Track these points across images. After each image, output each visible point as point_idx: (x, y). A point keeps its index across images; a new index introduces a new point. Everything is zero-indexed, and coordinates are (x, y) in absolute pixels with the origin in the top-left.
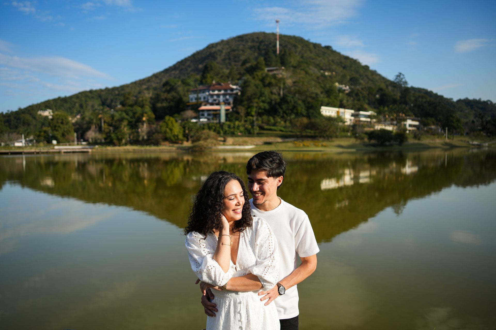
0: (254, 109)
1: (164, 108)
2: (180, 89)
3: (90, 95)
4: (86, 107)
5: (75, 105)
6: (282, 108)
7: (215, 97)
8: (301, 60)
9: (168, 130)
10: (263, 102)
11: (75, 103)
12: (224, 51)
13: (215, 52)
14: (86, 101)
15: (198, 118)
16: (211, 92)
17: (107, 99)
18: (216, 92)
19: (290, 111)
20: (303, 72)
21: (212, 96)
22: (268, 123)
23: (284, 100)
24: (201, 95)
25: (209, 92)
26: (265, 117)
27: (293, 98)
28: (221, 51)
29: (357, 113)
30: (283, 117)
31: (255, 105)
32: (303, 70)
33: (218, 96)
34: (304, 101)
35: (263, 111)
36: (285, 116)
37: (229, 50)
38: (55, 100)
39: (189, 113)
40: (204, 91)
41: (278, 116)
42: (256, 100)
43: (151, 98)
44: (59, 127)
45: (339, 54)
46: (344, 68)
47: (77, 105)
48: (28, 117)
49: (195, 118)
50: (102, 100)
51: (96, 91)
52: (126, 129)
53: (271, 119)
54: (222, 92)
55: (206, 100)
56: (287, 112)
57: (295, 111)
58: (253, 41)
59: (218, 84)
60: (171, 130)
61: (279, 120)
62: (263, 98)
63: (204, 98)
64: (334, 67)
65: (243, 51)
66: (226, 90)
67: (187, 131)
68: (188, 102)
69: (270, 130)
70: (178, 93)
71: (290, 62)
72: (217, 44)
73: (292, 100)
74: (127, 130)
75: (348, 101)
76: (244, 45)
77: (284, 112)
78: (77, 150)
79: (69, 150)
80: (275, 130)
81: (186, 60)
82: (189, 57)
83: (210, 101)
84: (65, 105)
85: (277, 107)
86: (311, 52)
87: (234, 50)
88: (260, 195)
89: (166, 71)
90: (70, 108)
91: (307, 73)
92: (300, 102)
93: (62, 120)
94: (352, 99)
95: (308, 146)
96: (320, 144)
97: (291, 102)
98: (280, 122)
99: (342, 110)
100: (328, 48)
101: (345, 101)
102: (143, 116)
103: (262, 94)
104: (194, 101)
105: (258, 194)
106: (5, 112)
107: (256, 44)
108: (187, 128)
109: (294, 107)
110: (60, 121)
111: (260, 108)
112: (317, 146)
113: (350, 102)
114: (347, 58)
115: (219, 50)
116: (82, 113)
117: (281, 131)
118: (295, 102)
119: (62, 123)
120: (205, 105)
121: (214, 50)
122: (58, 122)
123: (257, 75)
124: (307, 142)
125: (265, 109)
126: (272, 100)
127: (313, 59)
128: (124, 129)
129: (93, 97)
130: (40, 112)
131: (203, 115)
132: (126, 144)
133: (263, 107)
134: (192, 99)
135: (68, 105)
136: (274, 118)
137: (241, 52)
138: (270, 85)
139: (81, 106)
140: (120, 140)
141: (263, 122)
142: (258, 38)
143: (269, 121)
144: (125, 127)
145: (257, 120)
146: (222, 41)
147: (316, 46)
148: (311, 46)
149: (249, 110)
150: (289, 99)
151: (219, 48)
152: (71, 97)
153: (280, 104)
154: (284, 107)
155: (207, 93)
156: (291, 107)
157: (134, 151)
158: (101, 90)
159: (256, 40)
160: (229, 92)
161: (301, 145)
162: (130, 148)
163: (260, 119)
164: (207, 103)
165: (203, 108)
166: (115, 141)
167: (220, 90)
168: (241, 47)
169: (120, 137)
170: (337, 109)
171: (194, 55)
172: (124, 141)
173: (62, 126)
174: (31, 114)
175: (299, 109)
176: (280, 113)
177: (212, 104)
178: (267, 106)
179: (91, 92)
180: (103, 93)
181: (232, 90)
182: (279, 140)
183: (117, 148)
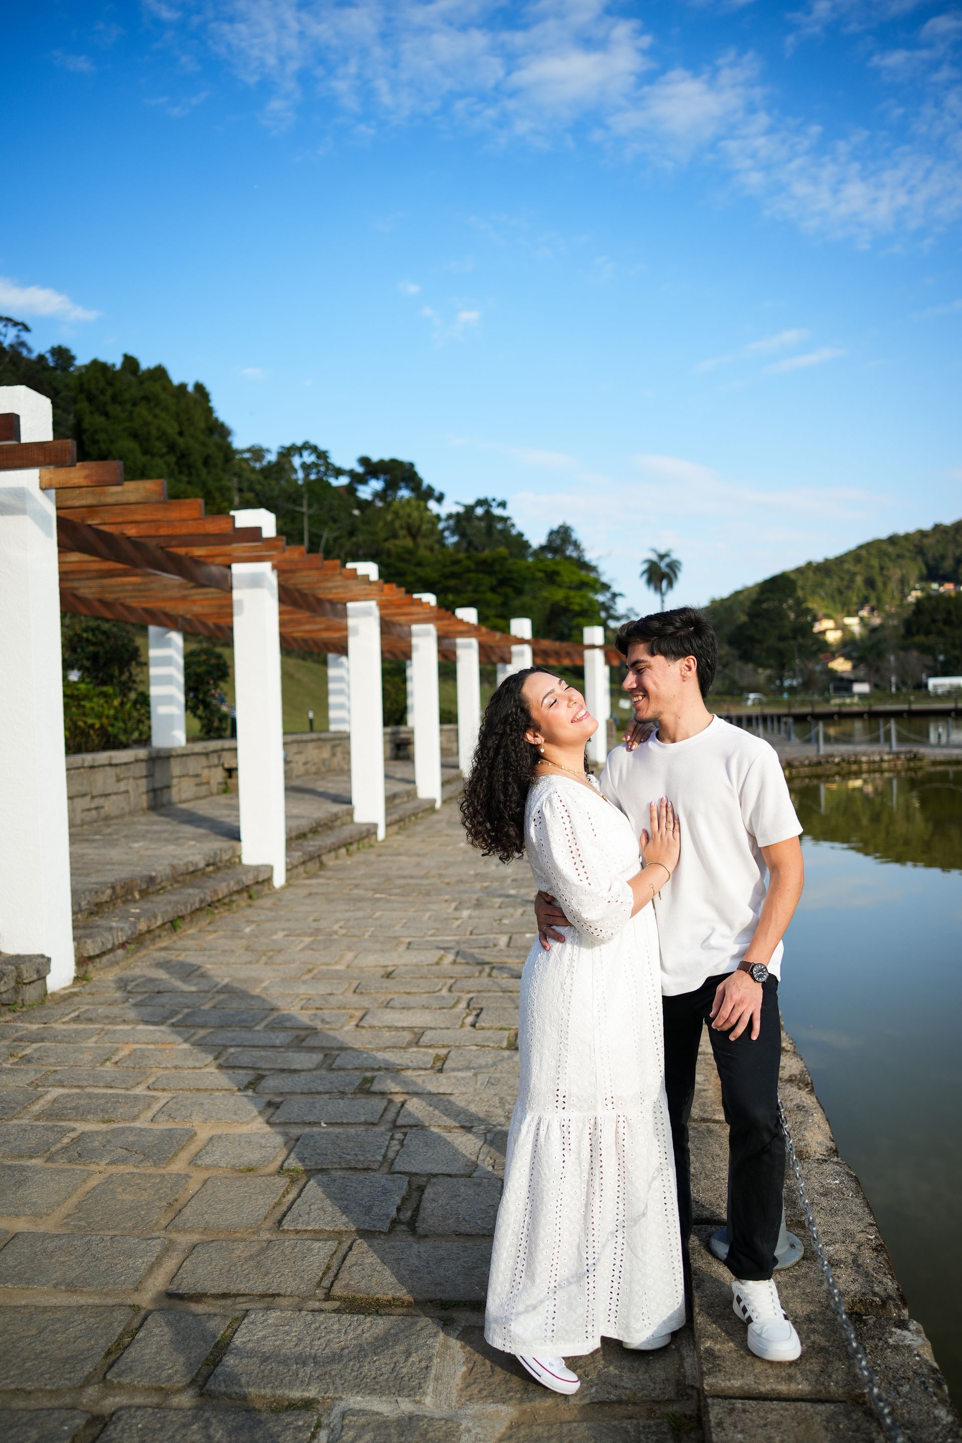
3: (890, 549)
4: (885, 584)
5: (852, 580)
11: (854, 574)
17: (943, 558)
47: (859, 580)
50: (927, 564)
51: (907, 537)
84: (827, 581)
88: (640, 698)
90: (840, 592)
105: (637, 696)
116: (873, 602)
129: (900, 556)
135: (833, 583)
139: (870, 583)
158: (922, 534)
179: (893, 540)
180: (926, 541)
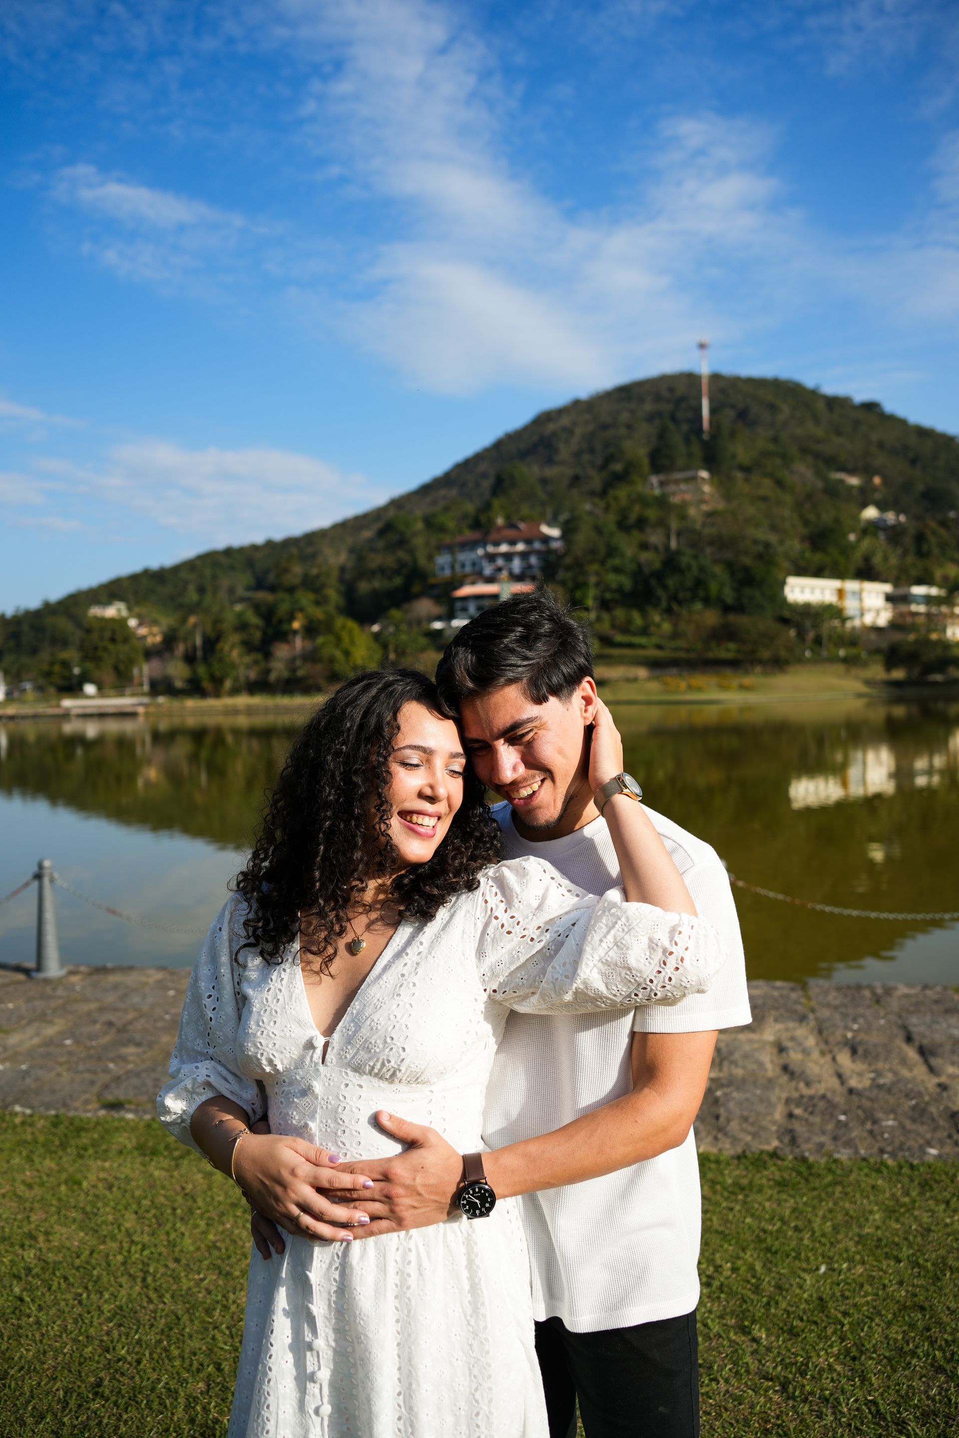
0: (592, 592)
1: (375, 593)
2: (419, 542)
6: (665, 587)
7: (500, 562)
8: (771, 447)
9: (338, 654)
10: (617, 570)
12: (579, 431)
13: (554, 434)
14: (214, 577)
15: (450, 616)
16: (491, 549)
17: (269, 570)
18: (504, 548)
19: (688, 595)
20: (767, 482)
21: (491, 558)
22: (625, 629)
23: (671, 563)
24: (465, 557)
25: (484, 547)
26: (620, 613)
27: (696, 557)
28: (569, 431)
29: (901, 591)
30: (669, 611)
31: (593, 580)
32: (771, 476)
33: (508, 557)
34: (730, 566)
35: (617, 596)
36: (675, 607)
37: (591, 427)
38: (134, 578)
39: (425, 606)
40: (472, 545)
41: (656, 605)
42: (595, 567)
43: (342, 569)
44: (105, 649)
45: (903, 422)
46: (914, 462)
48: (64, 624)
49: (439, 618)
50: (255, 576)
51: (241, 550)
52: (235, 654)
53: (637, 619)
54: (520, 547)
55: (477, 568)
56: (681, 595)
57: (701, 593)
58: (658, 398)
59: (511, 525)
60: (347, 654)
61: (657, 618)
62: (617, 561)
63: (474, 564)
64: (880, 460)
65: (629, 427)
66: (528, 542)
67: (392, 656)
68: (434, 575)
69: (630, 646)
70: (412, 552)
71: (734, 456)
72: (560, 412)
73: (694, 564)
74: (241, 656)
75: (886, 558)
76: (632, 412)
77: (674, 598)
78: (111, 710)
79: (89, 711)
80: (642, 647)
81: (478, 458)
82: (487, 451)
83: (488, 570)
85: (653, 582)
86: (817, 420)
87: (605, 427)
88: (536, 786)
89: (426, 490)
91: (780, 483)
92: (718, 570)
93: (113, 632)
94: (899, 551)
95: (700, 689)
96: (735, 682)
97: (689, 568)
98: (658, 626)
99: (851, 585)
100: (871, 407)
101: (877, 560)
102: (291, 618)
103: (612, 551)
104: (447, 572)
105: (529, 785)
106: (9, 612)
107: (666, 407)
108: (391, 648)
109: (700, 583)
110: (107, 634)
111: (607, 589)
112: (723, 688)
113: (893, 561)
114: (924, 433)
115: (565, 429)
117: (659, 647)
118: (702, 569)
119: (113, 640)
120: (473, 583)
121: (551, 427)
122: (101, 638)
123: (616, 499)
124: (699, 680)
125: (620, 590)
126: (640, 566)
127: (818, 441)
128: (231, 651)
129: (232, 568)
130: (96, 611)
131: (464, 609)
132: (235, 691)
133: (614, 586)
134: (443, 569)
136: (644, 614)
137: (623, 431)
138: (641, 523)
140: (217, 682)
141: (613, 626)
142: (671, 390)
143: (629, 621)
144: (233, 647)
145: (599, 619)
146: (577, 403)
147: (836, 404)
148: (821, 406)
149: (578, 594)
150: (685, 560)
151: (565, 421)
152: (176, 569)
153: (659, 576)
154: (671, 582)
155: (480, 552)
156: (689, 582)
157: (250, 711)
158: (254, 548)
159: (666, 394)
160: (537, 545)
161: (683, 685)
162: (243, 700)
163: (606, 617)
164: (479, 576)
165: (467, 590)
166: (206, 685)
167: (513, 543)
168: (625, 417)
169: (218, 674)
170: (836, 584)
171: (498, 445)
172: (228, 684)
173: (111, 647)
174: (71, 616)
175: (714, 587)
176: (659, 599)
177: (490, 580)
178: (627, 583)
179: (229, 552)
180: (258, 555)
181: (546, 539)
182: (642, 672)
183: (211, 702)
